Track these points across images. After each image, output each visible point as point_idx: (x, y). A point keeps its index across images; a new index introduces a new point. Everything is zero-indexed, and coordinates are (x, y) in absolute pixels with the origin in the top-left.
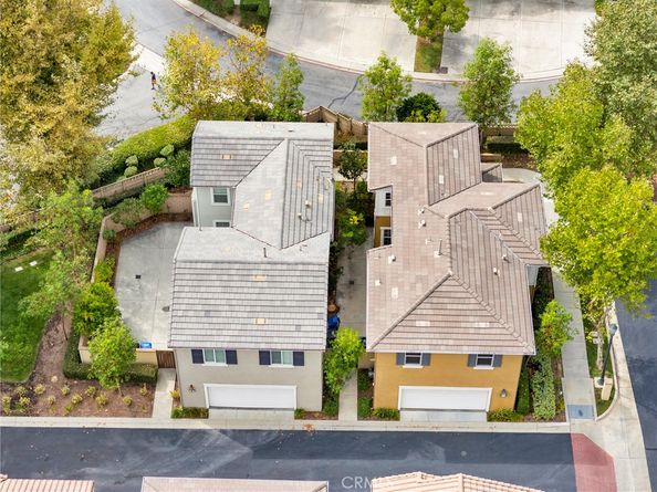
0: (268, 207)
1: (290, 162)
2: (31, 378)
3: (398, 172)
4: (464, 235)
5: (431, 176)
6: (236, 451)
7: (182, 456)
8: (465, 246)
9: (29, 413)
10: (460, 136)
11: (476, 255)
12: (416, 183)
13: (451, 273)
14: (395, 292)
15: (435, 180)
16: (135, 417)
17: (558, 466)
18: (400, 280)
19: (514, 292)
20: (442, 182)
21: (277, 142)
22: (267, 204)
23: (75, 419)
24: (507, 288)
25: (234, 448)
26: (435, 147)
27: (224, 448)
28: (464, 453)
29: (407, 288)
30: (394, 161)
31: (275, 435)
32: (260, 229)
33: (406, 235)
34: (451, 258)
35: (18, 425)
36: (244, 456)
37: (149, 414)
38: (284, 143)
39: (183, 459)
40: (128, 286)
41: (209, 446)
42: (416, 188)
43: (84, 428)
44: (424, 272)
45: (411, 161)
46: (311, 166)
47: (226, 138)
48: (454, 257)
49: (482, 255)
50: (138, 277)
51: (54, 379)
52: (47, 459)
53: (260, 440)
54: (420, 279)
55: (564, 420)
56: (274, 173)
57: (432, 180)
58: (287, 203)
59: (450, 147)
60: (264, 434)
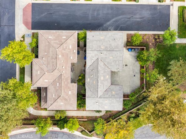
0: (102, 74)
1: (97, 89)
2: (156, 45)
3: (69, 88)
4: (53, 63)
5: (60, 85)
6: (107, 25)
7: (119, 24)
8: (53, 59)
9: (155, 35)
10: (52, 103)
11: (50, 57)
12: (64, 83)
13: (57, 49)
14: (70, 47)
15: (59, 84)
16: (131, 34)
17: (35, 21)
18: (69, 51)
19: (42, 48)
20: (58, 83)
21: (101, 97)
22: (102, 75)
23: (144, 33)
24: (43, 49)
25: (107, 26)
26: (59, 96)
27: (109, 26)
28: (56, 24)
29: (68, 48)
30: (70, 93)
31: (98, 29)
32: (104, 67)
33: (67, 65)
34: (57, 54)
35: (157, 32)
36: (105, 24)
37: (128, 35)
38: (99, 97)
39: (119, 23)
40: (136, 73)
41: (113, 26)
42: (64, 81)
43: (142, 31)
44: (63, 51)
45: (66, 91)
46: (91, 90)
47: (114, 98)
48: (56, 55)
49: (49, 58)
50: (135, 76)
51: (151, 44)
52: (149, 23)
53: (101, 28)
54: (64, 50)
55: (33, 33)
56: (101, 86)
57: (60, 84)
58: (97, 74)
59: (55, 98)
60: (101, 30)
